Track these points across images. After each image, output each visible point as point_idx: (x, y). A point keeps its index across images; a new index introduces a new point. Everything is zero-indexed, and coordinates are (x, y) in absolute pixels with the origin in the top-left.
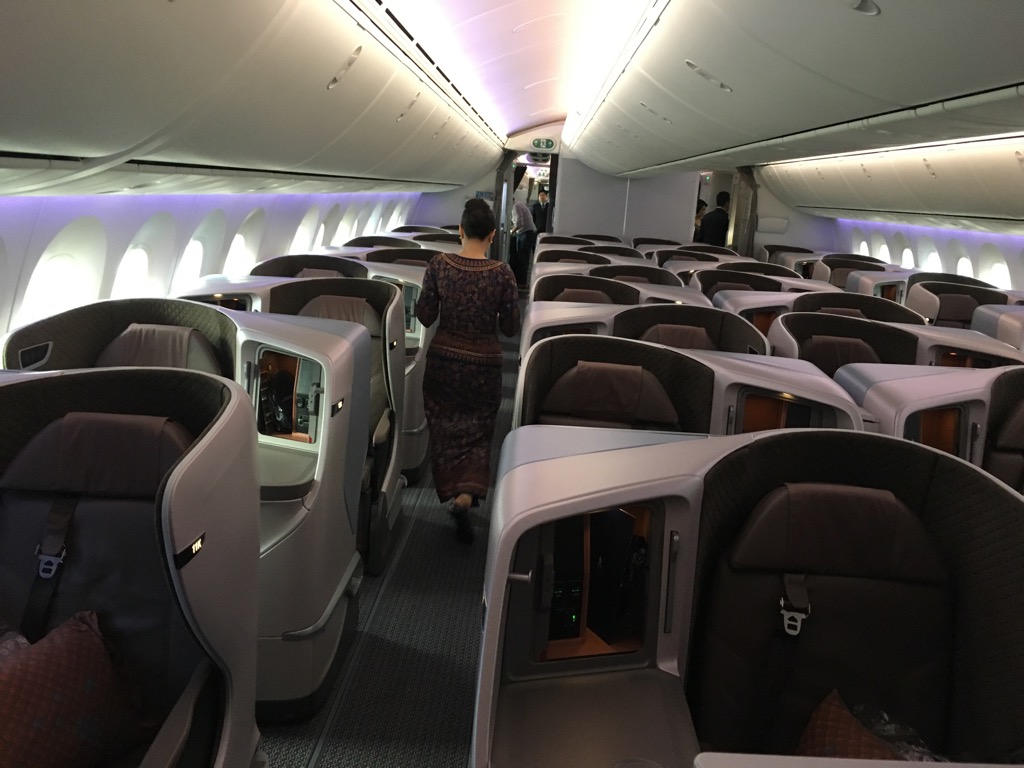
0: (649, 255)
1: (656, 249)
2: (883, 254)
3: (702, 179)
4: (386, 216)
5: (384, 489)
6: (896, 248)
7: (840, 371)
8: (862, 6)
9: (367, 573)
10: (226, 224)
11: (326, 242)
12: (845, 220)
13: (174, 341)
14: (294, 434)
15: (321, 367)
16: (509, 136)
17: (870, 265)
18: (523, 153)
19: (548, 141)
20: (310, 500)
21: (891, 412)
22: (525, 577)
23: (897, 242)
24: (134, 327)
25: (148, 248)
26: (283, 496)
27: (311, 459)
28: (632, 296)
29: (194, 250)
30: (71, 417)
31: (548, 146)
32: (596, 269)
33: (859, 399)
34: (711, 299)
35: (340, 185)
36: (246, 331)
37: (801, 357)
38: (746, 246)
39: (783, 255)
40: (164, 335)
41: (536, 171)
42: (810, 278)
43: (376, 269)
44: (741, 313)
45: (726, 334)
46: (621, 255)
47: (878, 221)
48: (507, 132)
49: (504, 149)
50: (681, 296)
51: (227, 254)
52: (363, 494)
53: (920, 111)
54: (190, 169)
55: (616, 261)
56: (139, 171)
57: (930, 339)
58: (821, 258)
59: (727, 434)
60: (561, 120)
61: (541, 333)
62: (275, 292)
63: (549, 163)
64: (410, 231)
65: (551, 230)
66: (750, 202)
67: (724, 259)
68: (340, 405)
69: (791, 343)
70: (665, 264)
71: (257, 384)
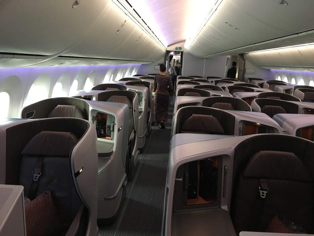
0: (212, 82)
1: (214, 80)
2: (285, 80)
3: (228, 58)
4: (131, 72)
5: (133, 154)
6: (290, 78)
7: (274, 116)
8: (282, 3)
9: (128, 180)
10: (85, 75)
11: (114, 80)
12: (273, 70)
13: (71, 110)
14: (106, 137)
15: (114, 117)
16: (168, 46)
17: (281, 83)
18: (172, 51)
19: (180, 47)
20: (112, 157)
21: (291, 128)
22: (180, 179)
23: (290, 76)
24: (59, 106)
25: (62, 82)
26: (104, 156)
27: (112, 145)
28: (207, 94)
29: (75, 83)
30: (43, 132)
31: (180, 49)
32: (196, 86)
33: (281, 125)
34: (232, 95)
35: (118, 62)
36: (92, 107)
37: (262, 112)
38: (242, 78)
39: (254, 81)
40: (68, 108)
41: (176, 57)
42: (263, 88)
43: (129, 87)
44: (242, 99)
45: (237, 105)
46: (203, 82)
47: (283, 70)
48: (167, 45)
49: (167, 50)
50: (223, 94)
51: (85, 84)
52: (127, 156)
53: (299, 35)
54: (76, 58)
55: (202, 84)
56: (61, 59)
57: (302, 106)
58: (266, 82)
59: (239, 135)
60: (184, 41)
61: (180, 106)
62: (99, 95)
63: (180, 54)
64: (138, 76)
65: (181, 75)
66: (243, 65)
67: (235, 83)
68: (120, 128)
69: (258, 107)
70: (217, 84)
71: (95, 122)
